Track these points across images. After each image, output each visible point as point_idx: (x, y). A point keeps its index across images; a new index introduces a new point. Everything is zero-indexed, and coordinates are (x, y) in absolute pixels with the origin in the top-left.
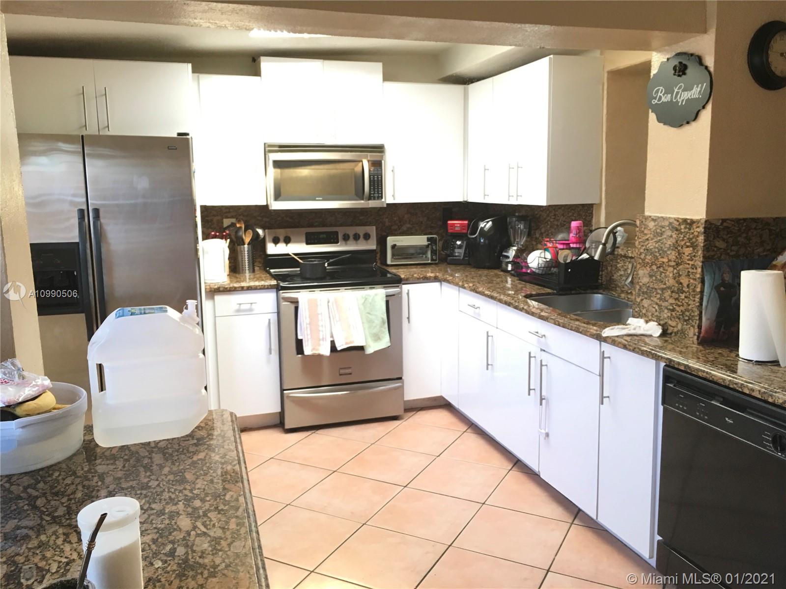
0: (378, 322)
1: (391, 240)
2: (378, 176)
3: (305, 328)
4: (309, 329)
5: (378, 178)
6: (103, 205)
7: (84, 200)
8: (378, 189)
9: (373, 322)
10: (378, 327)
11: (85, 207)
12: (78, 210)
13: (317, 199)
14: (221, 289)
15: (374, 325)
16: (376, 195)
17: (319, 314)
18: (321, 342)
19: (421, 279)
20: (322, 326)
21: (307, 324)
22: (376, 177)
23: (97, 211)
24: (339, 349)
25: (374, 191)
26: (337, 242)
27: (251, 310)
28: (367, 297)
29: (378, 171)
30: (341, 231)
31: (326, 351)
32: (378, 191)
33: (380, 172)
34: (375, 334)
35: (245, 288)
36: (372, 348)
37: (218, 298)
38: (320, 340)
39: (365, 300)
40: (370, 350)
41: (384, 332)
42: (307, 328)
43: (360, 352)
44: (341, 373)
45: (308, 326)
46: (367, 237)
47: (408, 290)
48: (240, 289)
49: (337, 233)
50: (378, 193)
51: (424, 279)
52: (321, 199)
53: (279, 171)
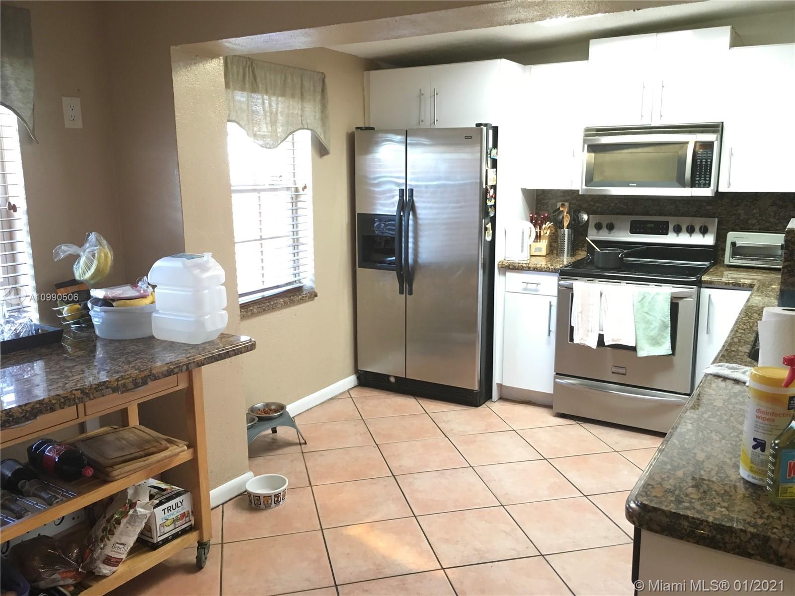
0: (656, 324)
1: (732, 236)
2: (706, 160)
3: (576, 317)
4: (580, 318)
5: (706, 162)
6: (417, 186)
7: (404, 181)
8: (705, 174)
9: (652, 324)
10: (657, 330)
11: (404, 187)
12: (399, 189)
13: (630, 185)
14: (511, 267)
15: (652, 327)
16: (702, 182)
17: (590, 304)
18: (590, 333)
19: (731, 285)
20: (592, 317)
21: (578, 313)
22: (704, 160)
23: (412, 191)
24: (606, 344)
25: (700, 177)
26: (667, 234)
27: (536, 290)
28: (645, 295)
29: (707, 154)
30: (672, 222)
31: (593, 343)
32: (705, 178)
33: (711, 155)
34: (652, 336)
35: (531, 269)
36: (645, 351)
37: (509, 275)
38: (588, 331)
39: (642, 299)
40: (641, 353)
41: (666, 338)
42: (578, 316)
43: (631, 353)
44: (613, 371)
45: (580, 315)
46: (704, 231)
47: (710, 296)
48: (527, 269)
49: (667, 223)
50: (705, 180)
51: (734, 285)
52: (635, 185)
53: (593, 155)
